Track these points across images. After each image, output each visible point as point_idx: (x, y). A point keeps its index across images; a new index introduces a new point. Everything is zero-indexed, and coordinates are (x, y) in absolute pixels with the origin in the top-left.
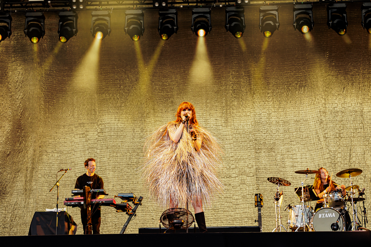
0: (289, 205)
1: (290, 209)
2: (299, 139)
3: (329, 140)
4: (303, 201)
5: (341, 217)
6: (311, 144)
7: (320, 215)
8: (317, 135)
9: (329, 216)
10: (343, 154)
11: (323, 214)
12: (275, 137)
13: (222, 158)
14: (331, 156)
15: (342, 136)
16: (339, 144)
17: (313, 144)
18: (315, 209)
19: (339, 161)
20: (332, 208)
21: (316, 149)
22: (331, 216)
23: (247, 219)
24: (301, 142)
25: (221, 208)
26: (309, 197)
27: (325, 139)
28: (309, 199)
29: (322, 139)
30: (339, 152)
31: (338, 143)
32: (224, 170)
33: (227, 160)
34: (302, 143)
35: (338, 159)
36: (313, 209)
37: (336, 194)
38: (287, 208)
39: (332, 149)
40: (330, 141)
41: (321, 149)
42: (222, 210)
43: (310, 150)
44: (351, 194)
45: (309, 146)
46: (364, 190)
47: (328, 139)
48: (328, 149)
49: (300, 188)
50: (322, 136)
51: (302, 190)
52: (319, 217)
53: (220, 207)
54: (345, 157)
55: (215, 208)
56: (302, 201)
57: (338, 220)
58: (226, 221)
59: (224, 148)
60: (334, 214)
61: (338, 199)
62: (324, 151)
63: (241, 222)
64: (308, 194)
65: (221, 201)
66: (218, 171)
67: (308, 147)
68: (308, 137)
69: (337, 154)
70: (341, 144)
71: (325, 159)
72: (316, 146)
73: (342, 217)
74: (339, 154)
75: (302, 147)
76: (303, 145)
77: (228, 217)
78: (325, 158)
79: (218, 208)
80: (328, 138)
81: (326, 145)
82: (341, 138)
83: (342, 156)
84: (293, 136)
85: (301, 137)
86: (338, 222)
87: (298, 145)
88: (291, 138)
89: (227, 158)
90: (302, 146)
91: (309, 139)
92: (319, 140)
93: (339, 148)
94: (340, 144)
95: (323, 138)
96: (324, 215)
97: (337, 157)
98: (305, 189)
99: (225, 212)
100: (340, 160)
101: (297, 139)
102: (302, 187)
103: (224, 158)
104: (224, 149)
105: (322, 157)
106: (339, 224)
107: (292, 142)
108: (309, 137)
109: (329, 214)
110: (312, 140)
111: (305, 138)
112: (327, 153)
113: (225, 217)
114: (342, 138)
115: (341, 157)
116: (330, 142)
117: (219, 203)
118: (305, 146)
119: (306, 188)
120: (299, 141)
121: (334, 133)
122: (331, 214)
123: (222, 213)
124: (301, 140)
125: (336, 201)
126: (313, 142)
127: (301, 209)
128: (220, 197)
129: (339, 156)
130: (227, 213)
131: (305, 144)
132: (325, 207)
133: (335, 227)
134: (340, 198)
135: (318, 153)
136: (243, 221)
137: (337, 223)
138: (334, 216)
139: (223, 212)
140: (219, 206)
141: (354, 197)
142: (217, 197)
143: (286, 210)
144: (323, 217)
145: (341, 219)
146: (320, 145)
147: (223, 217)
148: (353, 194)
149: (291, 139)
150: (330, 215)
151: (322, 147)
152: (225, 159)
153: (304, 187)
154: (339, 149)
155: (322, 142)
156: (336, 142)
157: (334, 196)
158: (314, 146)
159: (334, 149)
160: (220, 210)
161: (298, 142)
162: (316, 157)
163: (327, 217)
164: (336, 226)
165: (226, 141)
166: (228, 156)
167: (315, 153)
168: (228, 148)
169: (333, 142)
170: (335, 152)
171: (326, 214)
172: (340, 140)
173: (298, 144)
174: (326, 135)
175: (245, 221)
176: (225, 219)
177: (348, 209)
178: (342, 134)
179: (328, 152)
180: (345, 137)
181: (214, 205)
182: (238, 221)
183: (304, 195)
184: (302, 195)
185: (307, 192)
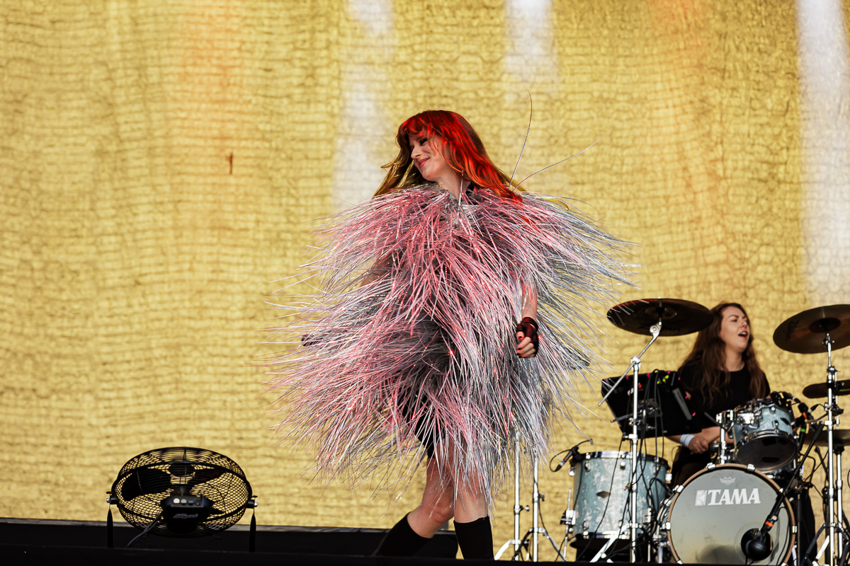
0: (575, 450)
1: (578, 467)
2: (607, 176)
3: (729, 187)
4: (634, 436)
5: (782, 505)
6: (656, 201)
7: (699, 493)
8: (683, 164)
9: (738, 502)
10: (781, 250)
11: (714, 492)
12: (508, 161)
13: (283, 236)
14: (731, 257)
15: (781, 176)
16: (765, 209)
17: (663, 201)
19: (761, 276)
20: (751, 467)
21: (674, 220)
22: (745, 502)
23: (369, 493)
24: (614, 187)
25: (265, 445)
26: (658, 418)
27: (712, 184)
28: (658, 426)
29: (701, 183)
30: (766, 241)
31: (763, 202)
32: (286, 288)
33: (302, 244)
34: (617, 195)
35: (759, 268)
37: (766, 413)
38: (564, 462)
39: (739, 227)
40: (731, 191)
41: (694, 225)
42: (268, 453)
43: (649, 224)
44: (827, 414)
45: (646, 208)
47: (723, 183)
48: (724, 226)
49: (628, 381)
50: (702, 169)
51: (635, 390)
52: (698, 503)
53: (260, 441)
54: (788, 265)
55: (242, 443)
56: (631, 436)
57: (769, 517)
58: (282, 499)
59: (293, 191)
60: (755, 491)
61: (775, 433)
62: (705, 232)
63: (343, 504)
64: (656, 409)
65: (269, 413)
66: (263, 289)
67: (642, 213)
68: (643, 170)
69: (755, 248)
70: (775, 210)
71: (706, 265)
72: (672, 209)
73: (786, 507)
74: (763, 249)
75: (618, 212)
76: (622, 201)
77: (291, 481)
78: (709, 259)
79: (252, 444)
80: (725, 178)
81: (714, 207)
82: (779, 182)
83: (776, 259)
84: (583, 163)
85: (615, 168)
86: (770, 524)
87: (602, 202)
88: (574, 170)
89: (303, 236)
90: (618, 205)
91: (648, 178)
92: (689, 185)
93: (767, 225)
94: (770, 209)
95: (704, 178)
96: (718, 497)
97: (754, 259)
98: (644, 386)
99: (280, 463)
100: (769, 276)
101: (600, 176)
102: (632, 378)
103: (289, 236)
104: (293, 196)
105: (696, 257)
106: (772, 533)
107: (579, 188)
108: (649, 168)
109: (736, 491)
110: (660, 185)
111: (631, 173)
112: (715, 242)
113: (280, 481)
114: (782, 186)
115: (771, 263)
116: (731, 198)
117: (257, 424)
118: (631, 205)
119: (649, 382)
120: (606, 185)
121: (751, 161)
122: (744, 491)
123: (268, 466)
124: (614, 179)
125: (768, 441)
126: (661, 193)
127: (623, 468)
128: (264, 400)
129: (763, 257)
130: (291, 465)
131: (628, 200)
132: (722, 464)
133: (759, 546)
134: (784, 427)
135: (681, 237)
136: (354, 502)
137: (766, 529)
138: (757, 501)
139: (271, 461)
140: (259, 434)
142: (252, 396)
143: (559, 468)
144: (713, 502)
145: (783, 513)
146: (689, 207)
147: (270, 481)
148: (834, 415)
149: (574, 175)
150: (740, 497)
151: (696, 214)
152: (295, 241)
153: (642, 378)
154: (766, 230)
155: (700, 197)
156: (754, 199)
157: (757, 422)
158: (664, 210)
159: (748, 228)
160: (260, 451)
161: (602, 189)
162: (671, 255)
163: (728, 502)
164: (762, 543)
165: (304, 163)
166: (308, 227)
167: (668, 238)
168: (312, 192)
169: (743, 199)
170: (749, 238)
171: (726, 492)
172: (771, 191)
173: (602, 197)
174: (719, 165)
175: (364, 501)
176: (279, 490)
177: (811, 476)
178: (782, 169)
179: (720, 237)
180: (795, 180)
181: (239, 431)
182: (334, 503)
183: (638, 410)
184: (631, 411)
185: (652, 396)
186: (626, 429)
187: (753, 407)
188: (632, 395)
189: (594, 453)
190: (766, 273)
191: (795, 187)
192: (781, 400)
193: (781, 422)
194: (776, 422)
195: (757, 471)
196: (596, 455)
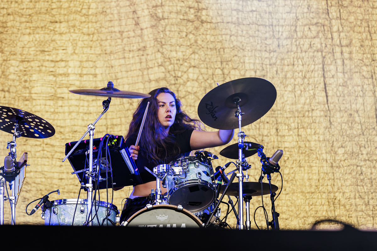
0: (46, 198)
1: (48, 211)
2: (78, 17)
3: (166, 25)
4: (90, 185)
6: (113, 35)
8: (133, 9)
10: (204, 71)
12: (6, 6)
14: (168, 75)
15: (204, 18)
16: (193, 41)
17: (119, 35)
18: (123, 212)
19: (189, 89)
20: (180, 207)
21: (127, 48)
24: (82, 25)
26: (109, 173)
27: (153, 23)
28: (109, 180)
29: (146, 22)
30: (193, 64)
31: (191, 36)
34: (85, 30)
35: (189, 84)
36: (117, 213)
37: (192, 167)
38: (37, 208)
39: (174, 54)
40: (168, 28)
41: (141, 52)
43: (108, 52)
44: (238, 169)
45: (107, 40)
46: (279, 156)
47: (162, 22)
48: (162, 53)
49: (84, 145)
50: (146, 12)
51: (91, 151)
54: (209, 81)
56: (87, 185)
60: (183, 226)
61: (199, 182)
62: (149, 57)
64: (107, 166)
67: (103, 43)
68: (103, 12)
69: (185, 69)
70: (199, 42)
71: (150, 81)
72: (125, 41)
74: (191, 70)
75: (86, 42)
76: (89, 35)
78: (152, 77)
80: (164, 19)
81: (156, 40)
82: (202, 22)
83: (201, 77)
84: (60, 8)
85: (84, 11)
87: (74, 36)
88: (54, 12)
90: (86, 37)
91: (108, 18)
92: (137, 24)
93: (194, 53)
94: (196, 41)
95: (147, 18)
97: (185, 76)
98: (98, 148)
100: (195, 90)
101: (72, 17)
102: (88, 141)
105: (143, 75)
107: (58, 25)
108: (108, 11)
110: (116, 23)
111: (96, 15)
112: (156, 65)
114: (205, 25)
115: (197, 80)
116: (168, 33)
118: (95, 38)
119: (101, 144)
120: (77, 24)
121: (182, 7)
122: (174, 226)
124: (83, 19)
125: (194, 188)
126: (117, 29)
127: (82, 212)
129: (191, 76)
131: (93, 34)
132: (158, 204)
134: (205, 178)
135: (132, 61)
141: (245, 180)
143: (33, 212)
146: (139, 39)
148: (243, 169)
149: (54, 16)
151: (142, 45)
153: (96, 142)
154: (193, 56)
155: (145, 32)
156: (184, 34)
157: (185, 173)
158: (119, 41)
159: (180, 55)
161: (74, 26)
162: (124, 74)
167: (122, 61)
169: (177, 34)
170: (181, 62)
172: (197, 28)
173: (74, 32)
174: (159, 10)
177: (226, 217)
178: (204, 12)
179: (160, 61)
180: (214, 21)
183: (93, 165)
184: (88, 167)
185: (104, 156)
186: (84, 179)
187: (182, 162)
188: (88, 155)
189: (61, 200)
190: (193, 87)
191: (213, 25)
192: (203, 157)
193: (203, 174)
194: (199, 173)
195: (184, 210)
196: (62, 202)
